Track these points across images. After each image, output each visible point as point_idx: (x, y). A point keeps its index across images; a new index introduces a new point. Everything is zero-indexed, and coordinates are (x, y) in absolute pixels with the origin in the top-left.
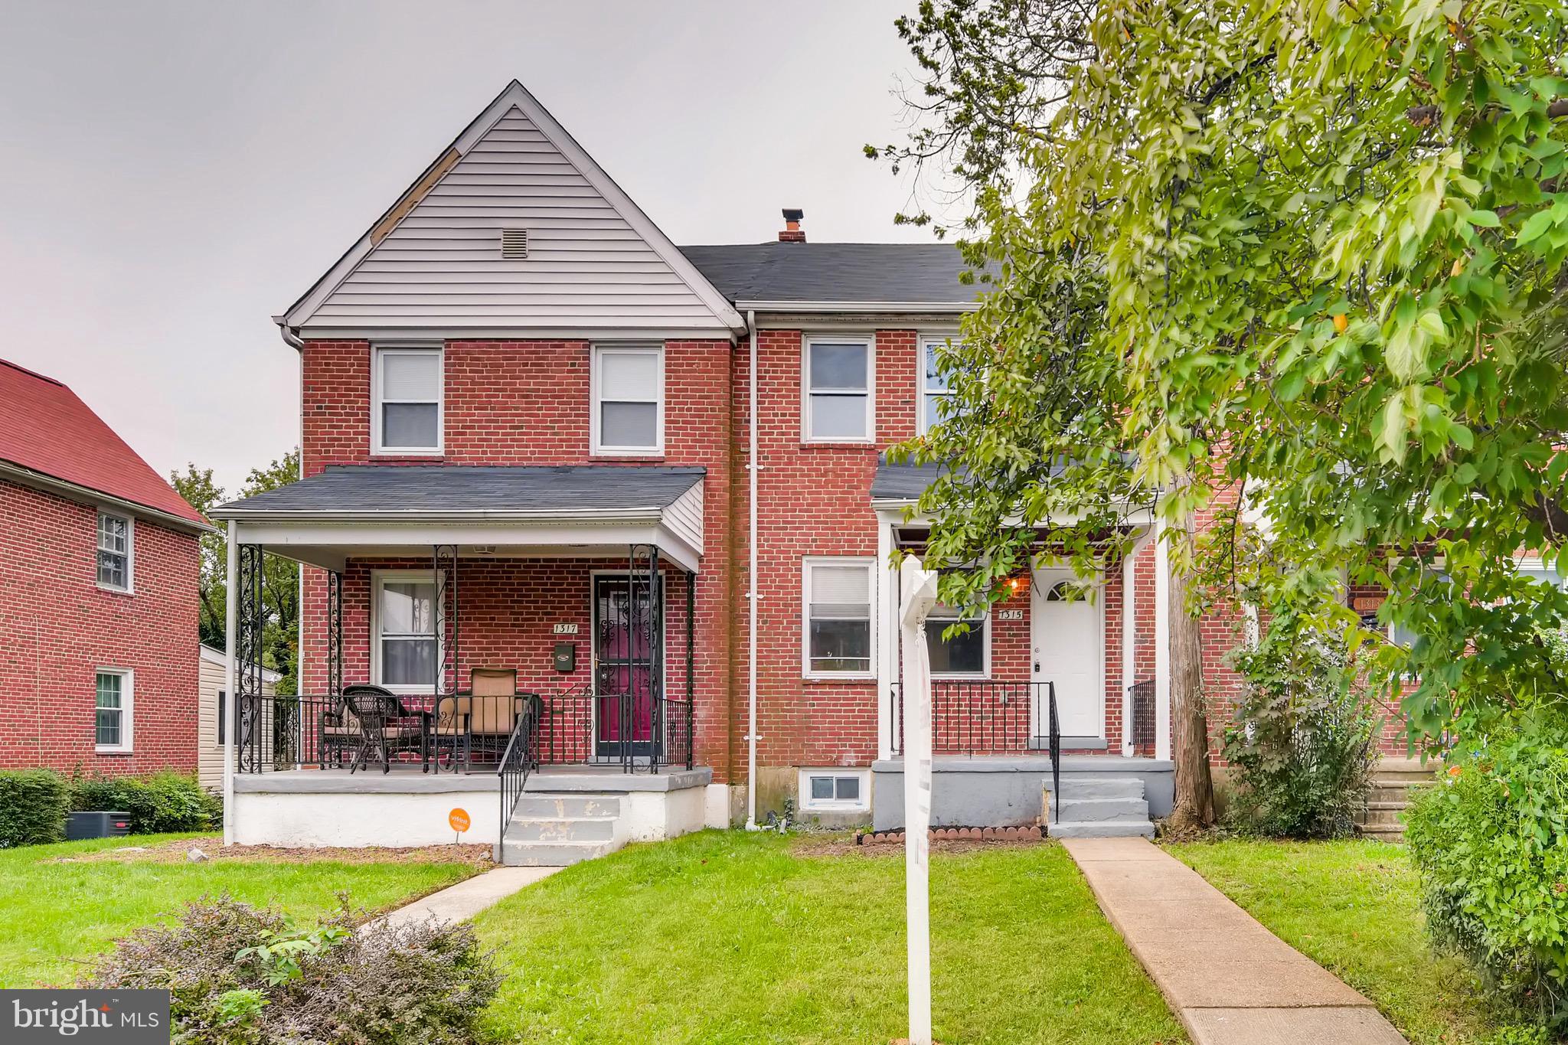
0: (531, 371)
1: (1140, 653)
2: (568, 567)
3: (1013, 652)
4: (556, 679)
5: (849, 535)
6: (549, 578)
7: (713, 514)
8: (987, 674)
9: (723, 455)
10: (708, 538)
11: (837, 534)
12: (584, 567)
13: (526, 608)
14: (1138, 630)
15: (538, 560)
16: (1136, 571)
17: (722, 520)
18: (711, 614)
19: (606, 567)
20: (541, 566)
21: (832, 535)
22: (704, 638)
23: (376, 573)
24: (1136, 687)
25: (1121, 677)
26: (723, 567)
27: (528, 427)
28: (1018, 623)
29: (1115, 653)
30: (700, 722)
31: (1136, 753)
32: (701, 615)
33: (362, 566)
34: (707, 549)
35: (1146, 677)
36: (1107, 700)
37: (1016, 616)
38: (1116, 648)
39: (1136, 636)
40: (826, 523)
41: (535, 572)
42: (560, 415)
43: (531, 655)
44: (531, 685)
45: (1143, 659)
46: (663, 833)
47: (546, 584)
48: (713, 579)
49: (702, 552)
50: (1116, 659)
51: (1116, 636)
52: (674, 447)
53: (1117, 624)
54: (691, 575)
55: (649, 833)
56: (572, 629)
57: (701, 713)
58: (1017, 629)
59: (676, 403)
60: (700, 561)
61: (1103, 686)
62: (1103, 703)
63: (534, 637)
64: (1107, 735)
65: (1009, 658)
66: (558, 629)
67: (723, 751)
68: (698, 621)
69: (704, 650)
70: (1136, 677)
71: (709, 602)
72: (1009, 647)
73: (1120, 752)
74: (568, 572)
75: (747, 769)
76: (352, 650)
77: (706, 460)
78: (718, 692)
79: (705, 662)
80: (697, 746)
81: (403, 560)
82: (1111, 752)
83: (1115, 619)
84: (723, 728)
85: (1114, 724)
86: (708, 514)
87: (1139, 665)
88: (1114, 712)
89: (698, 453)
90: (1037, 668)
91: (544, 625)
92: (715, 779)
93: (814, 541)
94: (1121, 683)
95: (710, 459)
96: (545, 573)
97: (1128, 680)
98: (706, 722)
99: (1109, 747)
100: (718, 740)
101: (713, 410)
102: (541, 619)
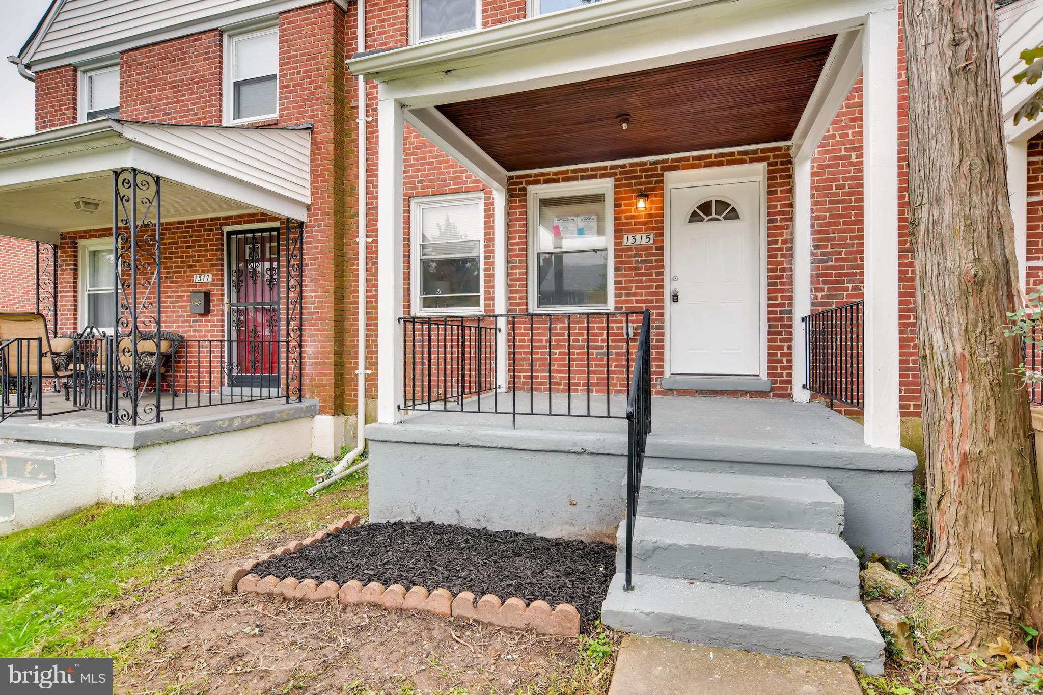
0: (177, 65)
1: (819, 276)
2: (204, 226)
3: (641, 281)
4: (197, 321)
5: (455, 172)
6: (191, 237)
7: (320, 165)
8: (611, 306)
9: (329, 110)
10: (316, 188)
11: (443, 173)
12: (216, 224)
13: (175, 262)
14: (816, 247)
15: (182, 222)
16: (813, 174)
17: (327, 170)
18: (317, 258)
19: (233, 223)
20: (186, 227)
21: (438, 174)
22: (312, 281)
23: (82, 243)
24: (813, 317)
25: (791, 305)
26: (328, 214)
27: (175, 112)
28: (647, 248)
29: (782, 277)
30: (309, 358)
31: (813, 397)
32: (310, 259)
33: (70, 238)
34: (315, 199)
35: (829, 304)
36: (770, 333)
37: (645, 240)
38: (783, 270)
39: (813, 254)
40: (432, 163)
41: (181, 233)
42: (199, 98)
43: (178, 302)
44: (179, 326)
45: (825, 283)
46: (133, 495)
47: (189, 242)
48: (320, 225)
49: (308, 202)
50: (782, 284)
51: (783, 256)
52: (286, 109)
53: (784, 242)
54: (301, 224)
55: (120, 494)
56: (207, 278)
57: (309, 349)
58: (647, 255)
59: (289, 69)
60: (309, 210)
61: (764, 316)
62: (765, 336)
63: (181, 287)
64: (770, 375)
65: (637, 288)
66: (197, 279)
67: (329, 385)
68: (307, 265)
69: (313, 291)
70: (813, 304)
71: (316, 248)
72: (636, 275)
73: (790, 396)
74: (205, 230)
75: (357, 401)
76: (64, 303)
77: (313, 116)
78: (325, 330)
79: (313, 302)
80: (306, 380)
81: (94, 231)
82: (775, 396)
83: (781, 235)
84: (329, 364)
85: (781, 362)
86: (315, 166)
87: (817, 290)
88: (781, 348)
89: (306, 112)
90: (675, 298)
91: (188, 276)
92: (323, 412)
93: (420, 182)
94: (790, 312)
95: (317, 115)
96: (188, 232)
97: (802, 306)
98: (314, 358)
99: (772, 389)
100: (323, 374)
101: (319, 69)
102: (185, 272)
